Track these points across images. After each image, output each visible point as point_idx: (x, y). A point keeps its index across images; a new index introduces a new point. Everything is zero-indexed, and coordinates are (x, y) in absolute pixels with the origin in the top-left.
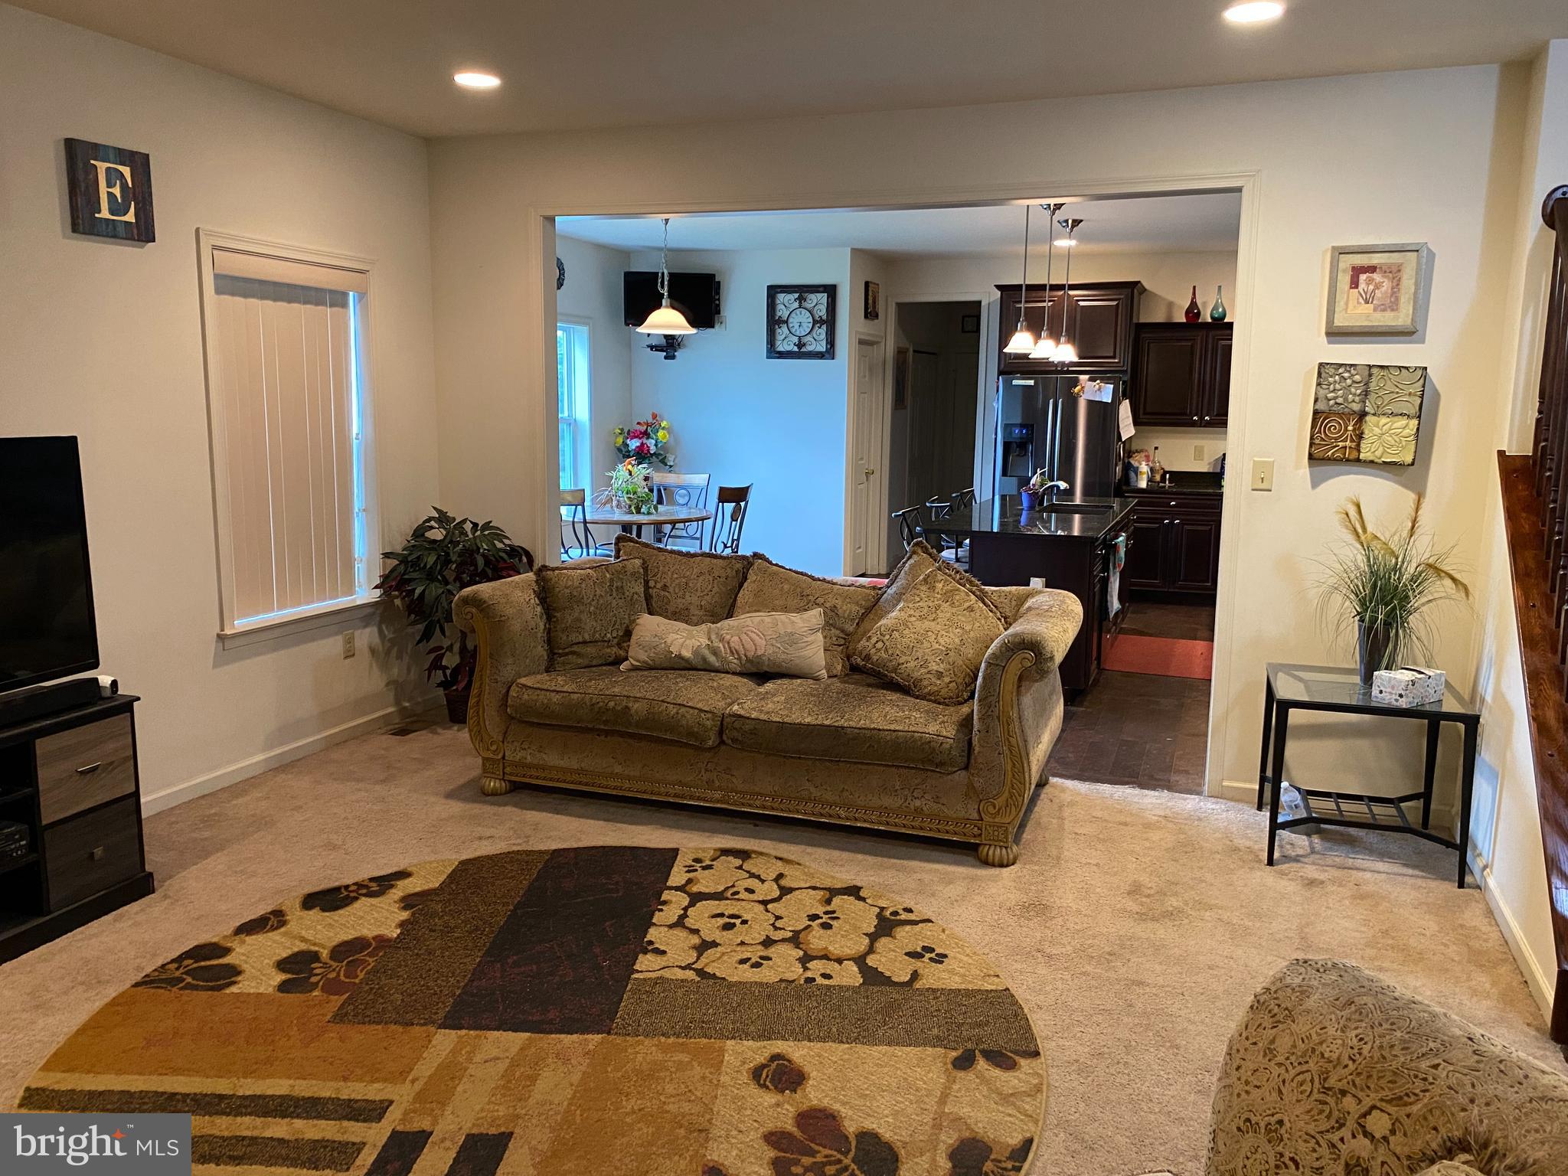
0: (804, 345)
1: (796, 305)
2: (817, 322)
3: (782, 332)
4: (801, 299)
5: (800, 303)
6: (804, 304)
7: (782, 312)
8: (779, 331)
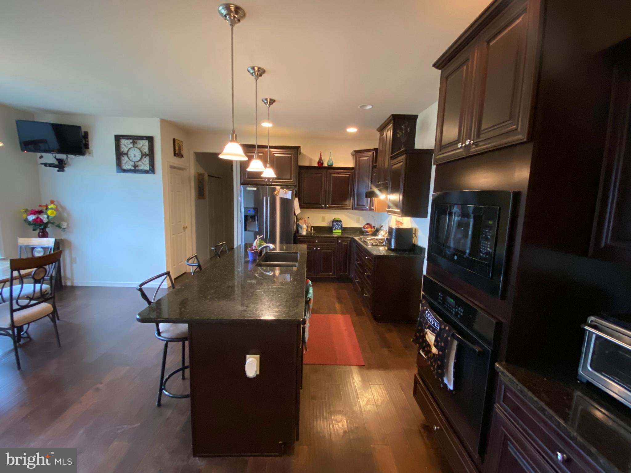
0: (137, 166)
1: (131, 146)
2: (143, 155)
3: (125, 159)
4: (134, 143)
5: (134, 144)
6: (135, 145)
7: (124, 149)
8: (123, 158)
